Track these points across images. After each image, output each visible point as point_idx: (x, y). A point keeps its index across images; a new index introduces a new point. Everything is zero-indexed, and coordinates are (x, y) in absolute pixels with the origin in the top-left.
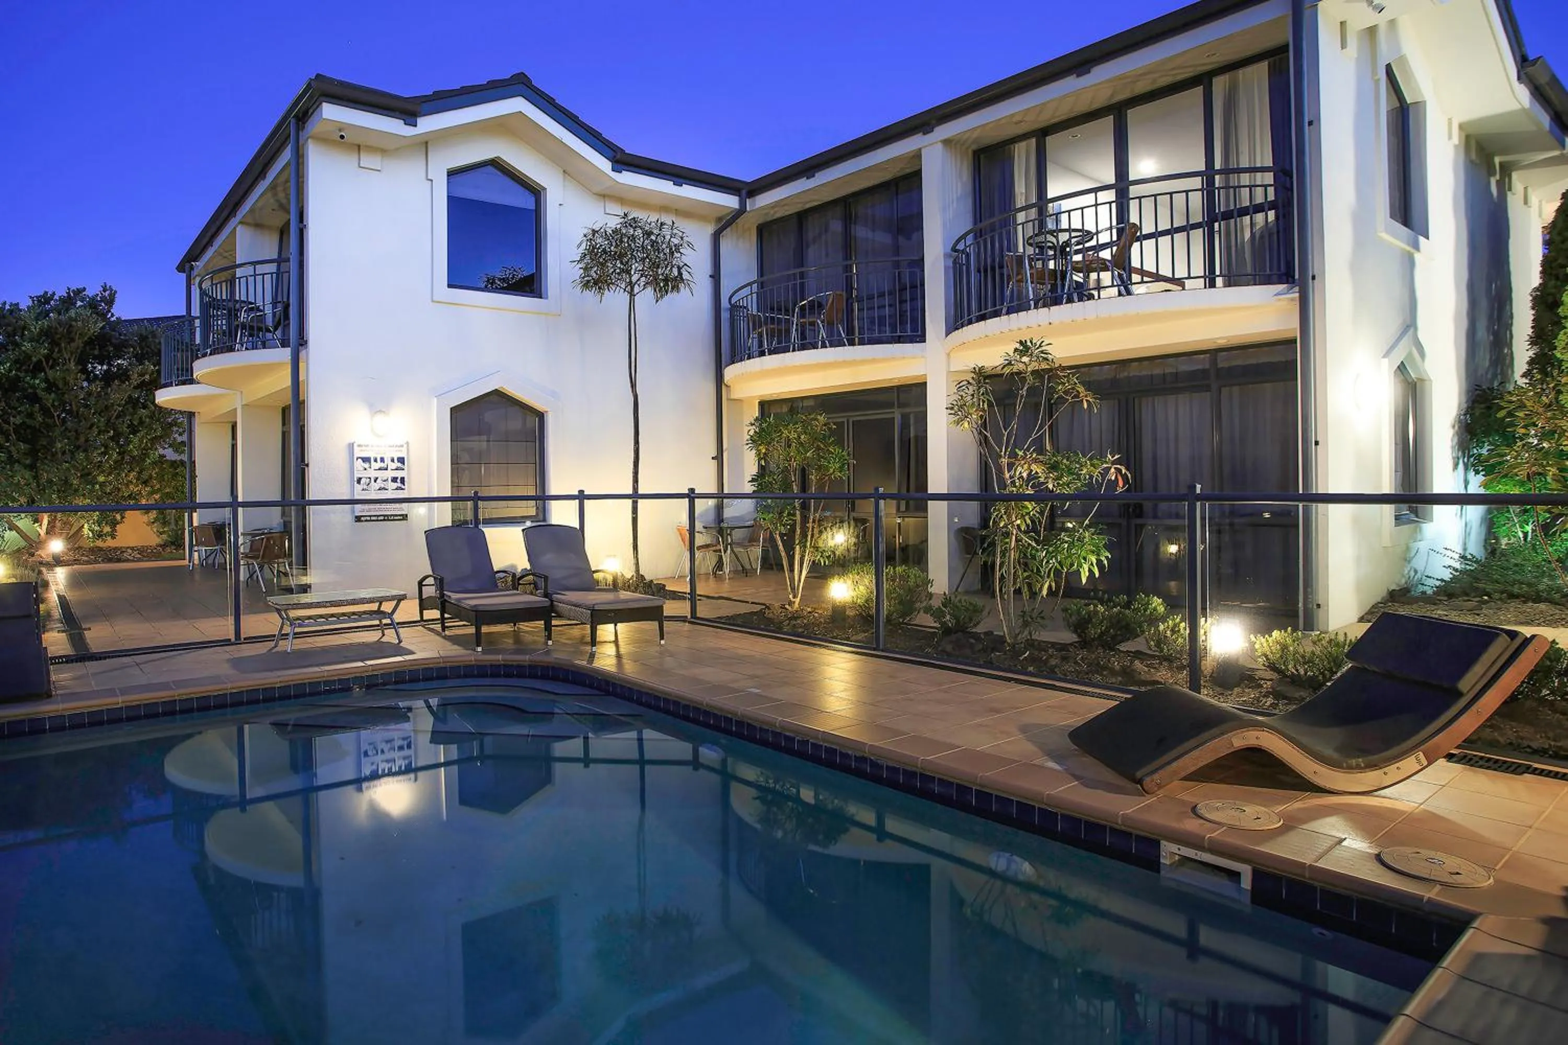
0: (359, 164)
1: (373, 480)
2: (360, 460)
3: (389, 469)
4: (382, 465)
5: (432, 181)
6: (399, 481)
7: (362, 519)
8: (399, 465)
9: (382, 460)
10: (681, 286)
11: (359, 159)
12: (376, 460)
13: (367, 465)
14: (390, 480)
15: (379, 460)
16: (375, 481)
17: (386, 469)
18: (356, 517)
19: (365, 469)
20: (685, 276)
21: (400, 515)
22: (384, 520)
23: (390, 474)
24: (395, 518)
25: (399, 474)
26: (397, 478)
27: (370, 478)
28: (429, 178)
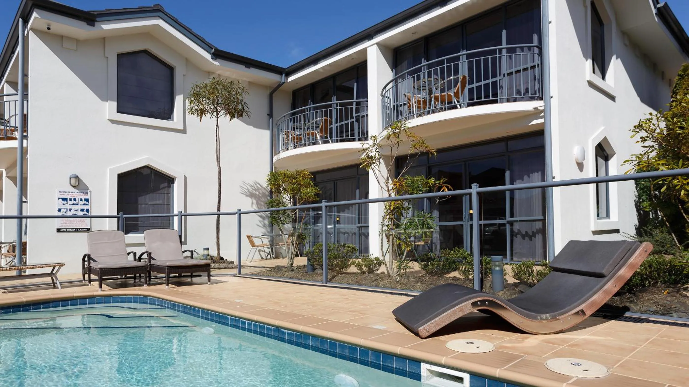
0: (62, 45)
1: (68, 210)
2: (60, 199)
3: (79, 204)
4: (75, 202)
5: (107, 58)
6: (85, 211)
7: (61, 230)
8: (86, 202)
9: (75, 200)
10: (244, 113)
11: (62, 43)
12: (71, 200)
13: (65, 202)
14: (79, 210)
15: (73, 200)
16: (70, 211)
17: (77, 204)
18: (57, 229)
19: (64, 204)
20: (246, 109)
21: (85, 229)
22: (75, 231)
23: (79, 207)
24: (82, 230)
25: (85, 207)
26: (84, 209)
27: (67, 209)
28: (106, 55)
